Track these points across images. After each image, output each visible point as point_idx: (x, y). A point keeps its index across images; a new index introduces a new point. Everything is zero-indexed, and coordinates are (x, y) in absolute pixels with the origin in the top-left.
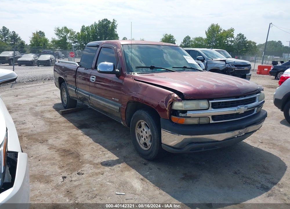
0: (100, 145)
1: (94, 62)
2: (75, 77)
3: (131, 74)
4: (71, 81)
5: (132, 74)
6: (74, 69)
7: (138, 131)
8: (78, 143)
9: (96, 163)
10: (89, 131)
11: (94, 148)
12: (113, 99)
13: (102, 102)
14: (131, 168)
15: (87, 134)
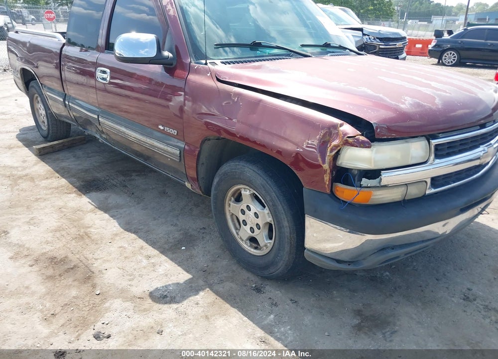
0: (140, 238)
1: (103, 32)
2: (59, 67)
3: (206, 64)
4: (49, 76)
5: (208, 64)
6: (54, 50)
7: (232, 208)
8: (83, 237)
9: (138, 295)
10: (106, 199)
11: (125, 248)
12: (161, 127)
13: (133, 135)
14: (227, 306)
15: (104, 207)
